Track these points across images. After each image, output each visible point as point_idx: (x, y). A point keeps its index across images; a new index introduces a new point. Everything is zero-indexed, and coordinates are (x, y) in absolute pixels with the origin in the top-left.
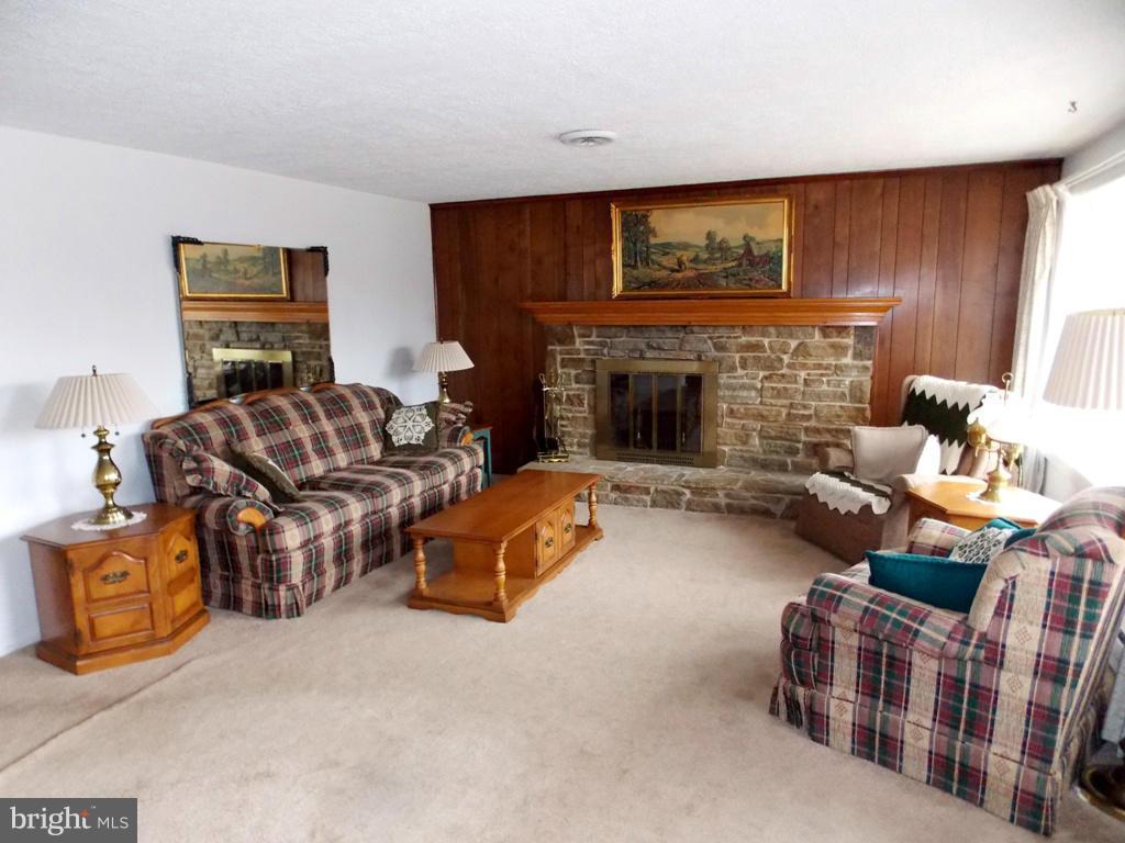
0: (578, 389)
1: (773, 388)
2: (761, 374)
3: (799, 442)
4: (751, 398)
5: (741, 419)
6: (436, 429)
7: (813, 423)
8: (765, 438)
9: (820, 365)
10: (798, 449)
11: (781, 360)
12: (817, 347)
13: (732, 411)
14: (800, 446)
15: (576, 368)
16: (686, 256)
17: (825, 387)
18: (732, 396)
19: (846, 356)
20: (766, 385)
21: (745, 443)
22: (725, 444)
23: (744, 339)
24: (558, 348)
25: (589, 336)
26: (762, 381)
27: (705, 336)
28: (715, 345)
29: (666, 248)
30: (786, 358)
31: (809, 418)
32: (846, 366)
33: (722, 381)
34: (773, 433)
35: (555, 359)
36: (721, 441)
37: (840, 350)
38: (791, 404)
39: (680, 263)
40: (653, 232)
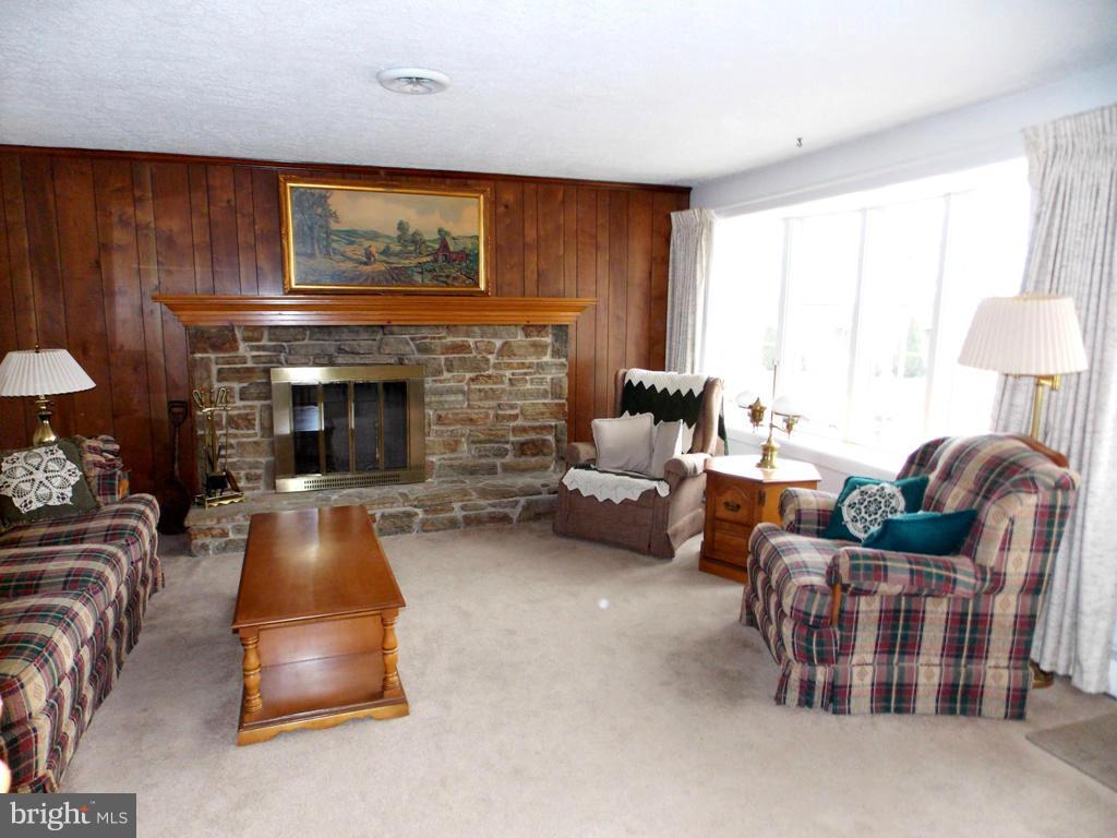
0: (245, 407)
1: (480, 390)
2: (469, 375)
3: (507, 442)
4: (458, 402)
5: (449, 424)
6: (85, 477)
7: (520, 422)
8: (473, 442)
9: (523, 363)
10: (506, 450)
11: (488, 360)
12: (520, 347)
13: (440, 417)
14: (508, 446)
15: (240, 380)
16: (376, 247)
17: (528, 386)
18: (440, 402)
19: (545, 354)
20: (473, 387)
21: (454, 451)
22: (433, 454)
23: (449, 340)
24: (213, 356)
25: (259, 340)
26: (468, 384)
27: (407, 337)
28: (417, 346)
29: (351, 236)
30: (492, 358)
31: (515, 417)
32: (546, 363)
33: (427, 386)
34: (482, 437)
35: (209, 371)
36: (428, 451)
37: (539, 349)
38: (499, 405)
39: (369, 255)
40: (334, 215)
